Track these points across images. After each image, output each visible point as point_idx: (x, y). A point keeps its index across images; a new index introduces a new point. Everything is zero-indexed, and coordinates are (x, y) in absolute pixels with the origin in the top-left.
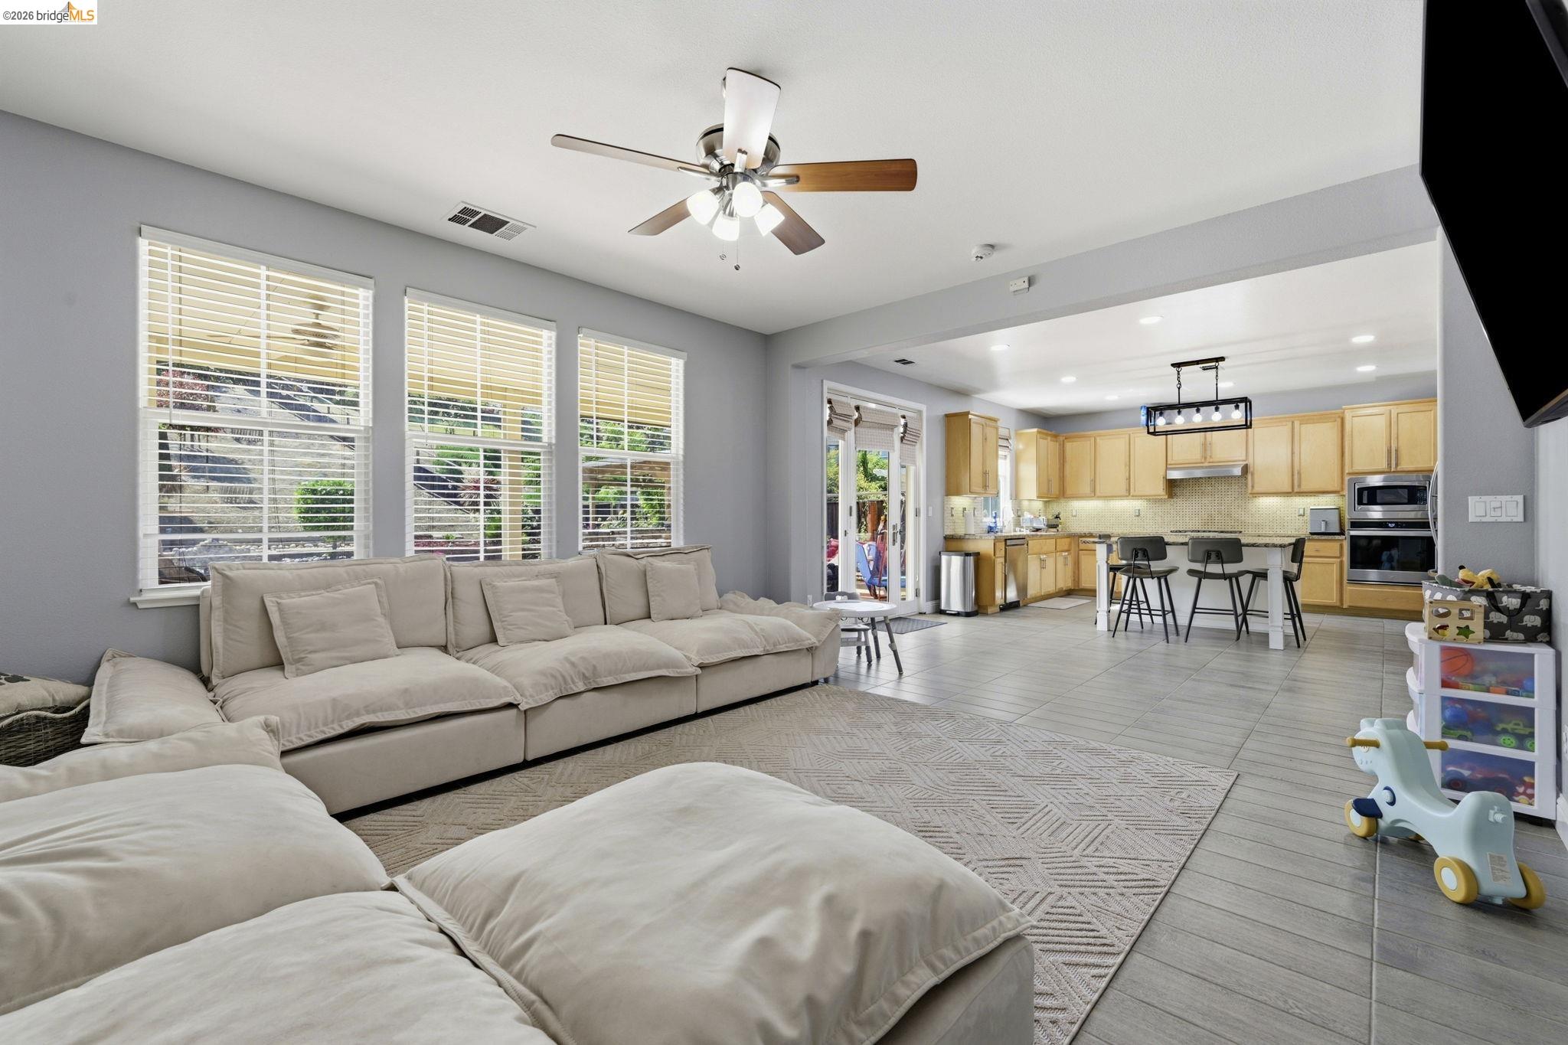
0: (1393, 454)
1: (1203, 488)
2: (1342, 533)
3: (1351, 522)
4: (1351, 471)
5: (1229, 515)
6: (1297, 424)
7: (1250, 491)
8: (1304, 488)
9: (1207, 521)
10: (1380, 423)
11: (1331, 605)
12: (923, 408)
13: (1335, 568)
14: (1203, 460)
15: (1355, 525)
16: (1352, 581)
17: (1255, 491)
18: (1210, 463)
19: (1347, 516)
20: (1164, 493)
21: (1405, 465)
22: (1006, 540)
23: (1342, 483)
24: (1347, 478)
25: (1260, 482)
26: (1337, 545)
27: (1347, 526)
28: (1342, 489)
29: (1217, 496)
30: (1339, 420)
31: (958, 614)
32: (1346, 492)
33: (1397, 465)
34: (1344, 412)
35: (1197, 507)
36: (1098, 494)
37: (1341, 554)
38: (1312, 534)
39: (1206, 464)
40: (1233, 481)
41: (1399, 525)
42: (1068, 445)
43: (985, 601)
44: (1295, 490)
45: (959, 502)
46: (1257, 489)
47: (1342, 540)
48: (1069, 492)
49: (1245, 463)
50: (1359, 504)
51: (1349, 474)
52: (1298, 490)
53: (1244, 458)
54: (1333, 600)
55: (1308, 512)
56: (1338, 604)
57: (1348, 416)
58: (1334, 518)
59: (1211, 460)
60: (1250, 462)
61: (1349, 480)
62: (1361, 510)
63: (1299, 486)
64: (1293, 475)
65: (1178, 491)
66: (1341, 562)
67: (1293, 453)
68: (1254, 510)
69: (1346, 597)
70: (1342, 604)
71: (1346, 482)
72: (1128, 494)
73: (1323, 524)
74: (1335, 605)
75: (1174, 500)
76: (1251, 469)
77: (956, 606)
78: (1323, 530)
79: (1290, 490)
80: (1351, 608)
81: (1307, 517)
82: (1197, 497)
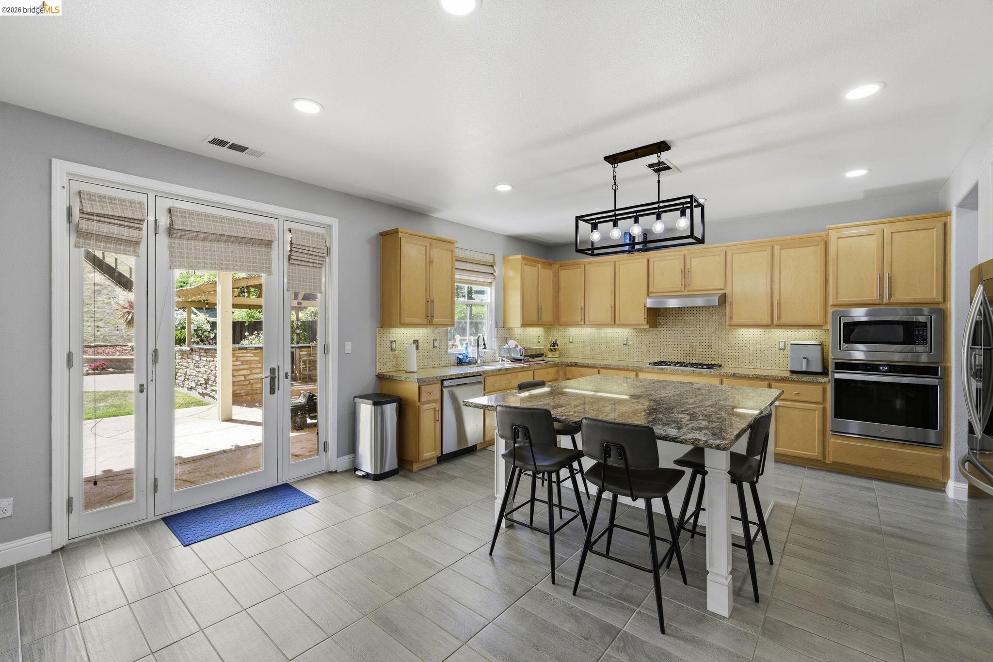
0: (886, 281)
1: (685, 318)
2: (824, 373)
3: (836, 363)
4: (835, 303)
5: (710, 347)
6: (776, 248)
7: (728, 323)
8: (784, 320)
9: (688, 352)
10: (871, 244)
11: (813, 457)
12: (334, 222)
13: (817, 415)
14: (682, 289)
15: (841, 366)
16: (836, 432)
17: (733, 323)
18: (689, 291)
19: (831, 356)
20: (645, 323)
21: (900, 296)
22: (443, 381)
23: (826, 316)
24: (830, 310)
25: (739, 310)
26: (819, 388)
27: (831, 367)
28: (826, 322)
29: (698, 327)
30: (822, 244)
31: (367, 476)
32: (829, 326)
33: (890, 296)
34: (828, 235)
35: (679, 337)
36: (587, 322)
37: (824, 400)
38: (792, 372)
39: (686, 293)
40: (714, 311)
41: (893, 369)
42: (563, 273)
43: (410, 454)
44: (775, 323)
45: (403, 335)
46: (735, 321)
47: (825, 383)
48: (563, 319)
49: (723, 292)
50: (844, 342)
51: (833, 305)
52: (778, 323)
53: (723, 287)
54: (814, 452)
55: (788, 347)
56: (820, 458)
57: (833, 236)
58: (815, 355)
59: (690, 289)
60: (728, 291)
61: (833, 313)
62: (847, 349)
63: (779, 318)
64: (772, 306)
65: (661, 320)
66: (824, 409)
67: (772, 282)
68: (734, 342)
69: (830, 450)
70: (825, 458)
71: (830, 316)
72: (614, 322)
73: (804, 361)
74: (816, 458)
75: (659, 329)
76: (729, 299)
77: (367, 465)
78: (804, 369)
79: (769, 322)
80: (835, 463)
81: (788, 352)
82: (680, 326)
